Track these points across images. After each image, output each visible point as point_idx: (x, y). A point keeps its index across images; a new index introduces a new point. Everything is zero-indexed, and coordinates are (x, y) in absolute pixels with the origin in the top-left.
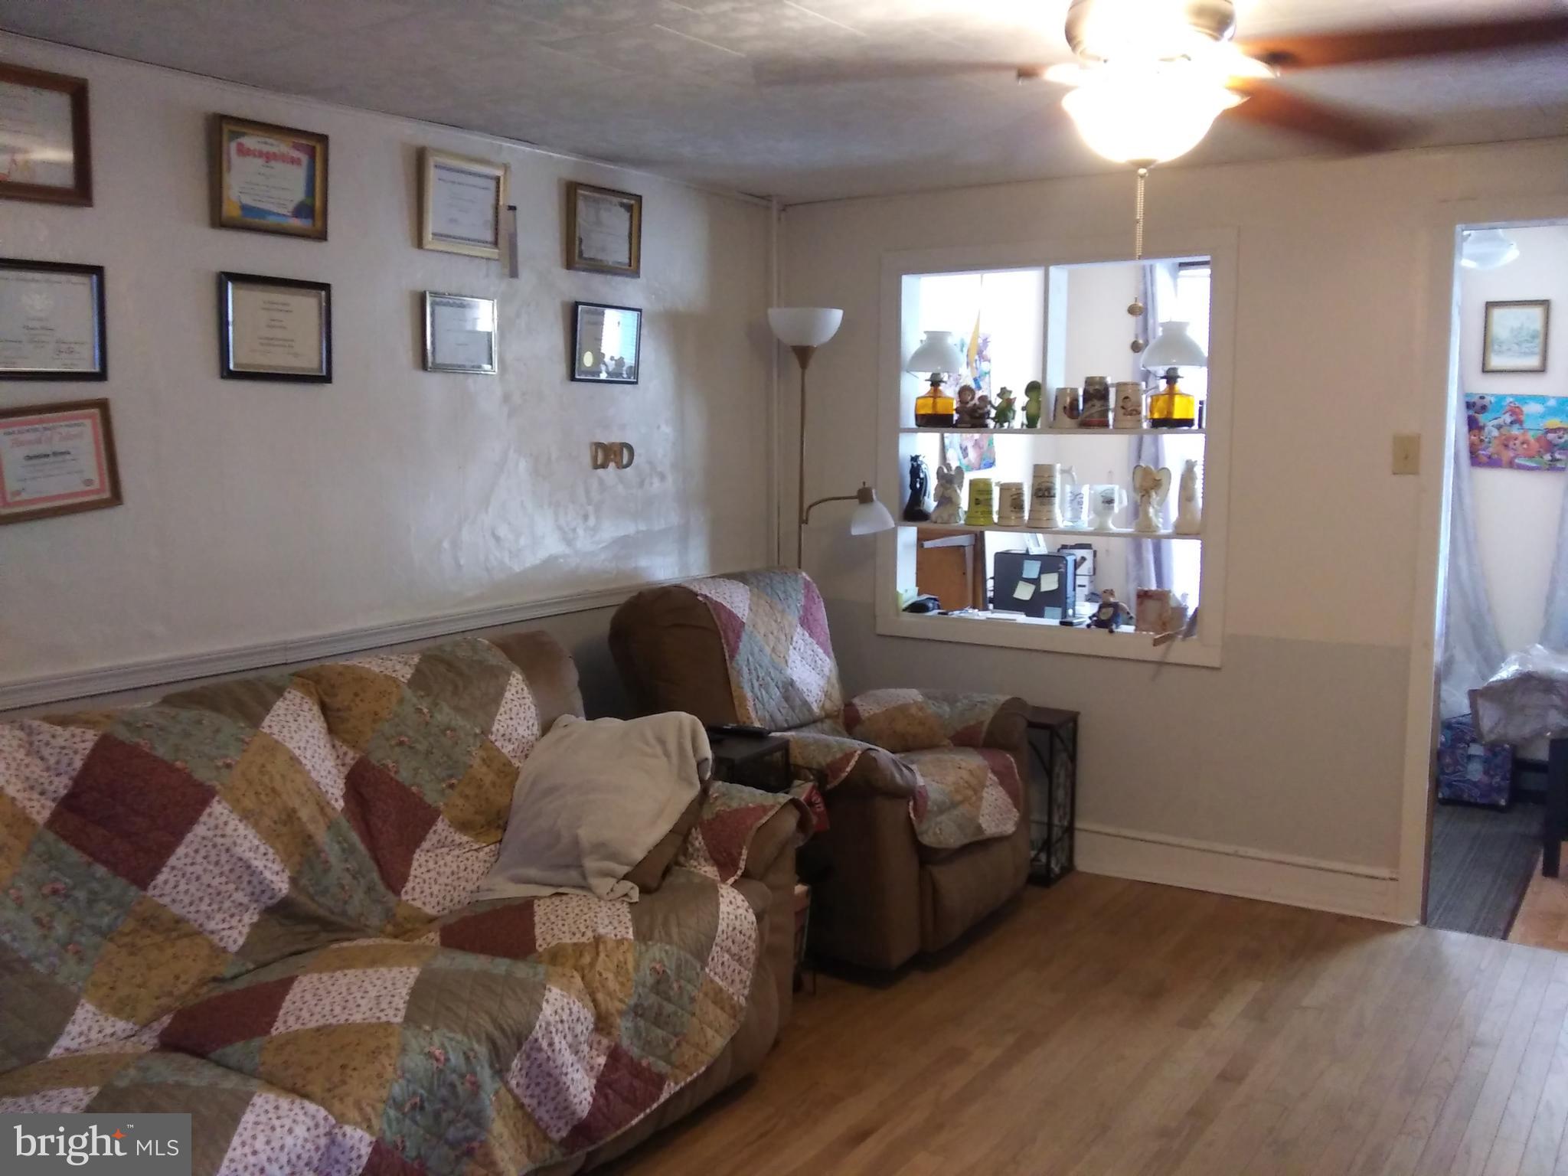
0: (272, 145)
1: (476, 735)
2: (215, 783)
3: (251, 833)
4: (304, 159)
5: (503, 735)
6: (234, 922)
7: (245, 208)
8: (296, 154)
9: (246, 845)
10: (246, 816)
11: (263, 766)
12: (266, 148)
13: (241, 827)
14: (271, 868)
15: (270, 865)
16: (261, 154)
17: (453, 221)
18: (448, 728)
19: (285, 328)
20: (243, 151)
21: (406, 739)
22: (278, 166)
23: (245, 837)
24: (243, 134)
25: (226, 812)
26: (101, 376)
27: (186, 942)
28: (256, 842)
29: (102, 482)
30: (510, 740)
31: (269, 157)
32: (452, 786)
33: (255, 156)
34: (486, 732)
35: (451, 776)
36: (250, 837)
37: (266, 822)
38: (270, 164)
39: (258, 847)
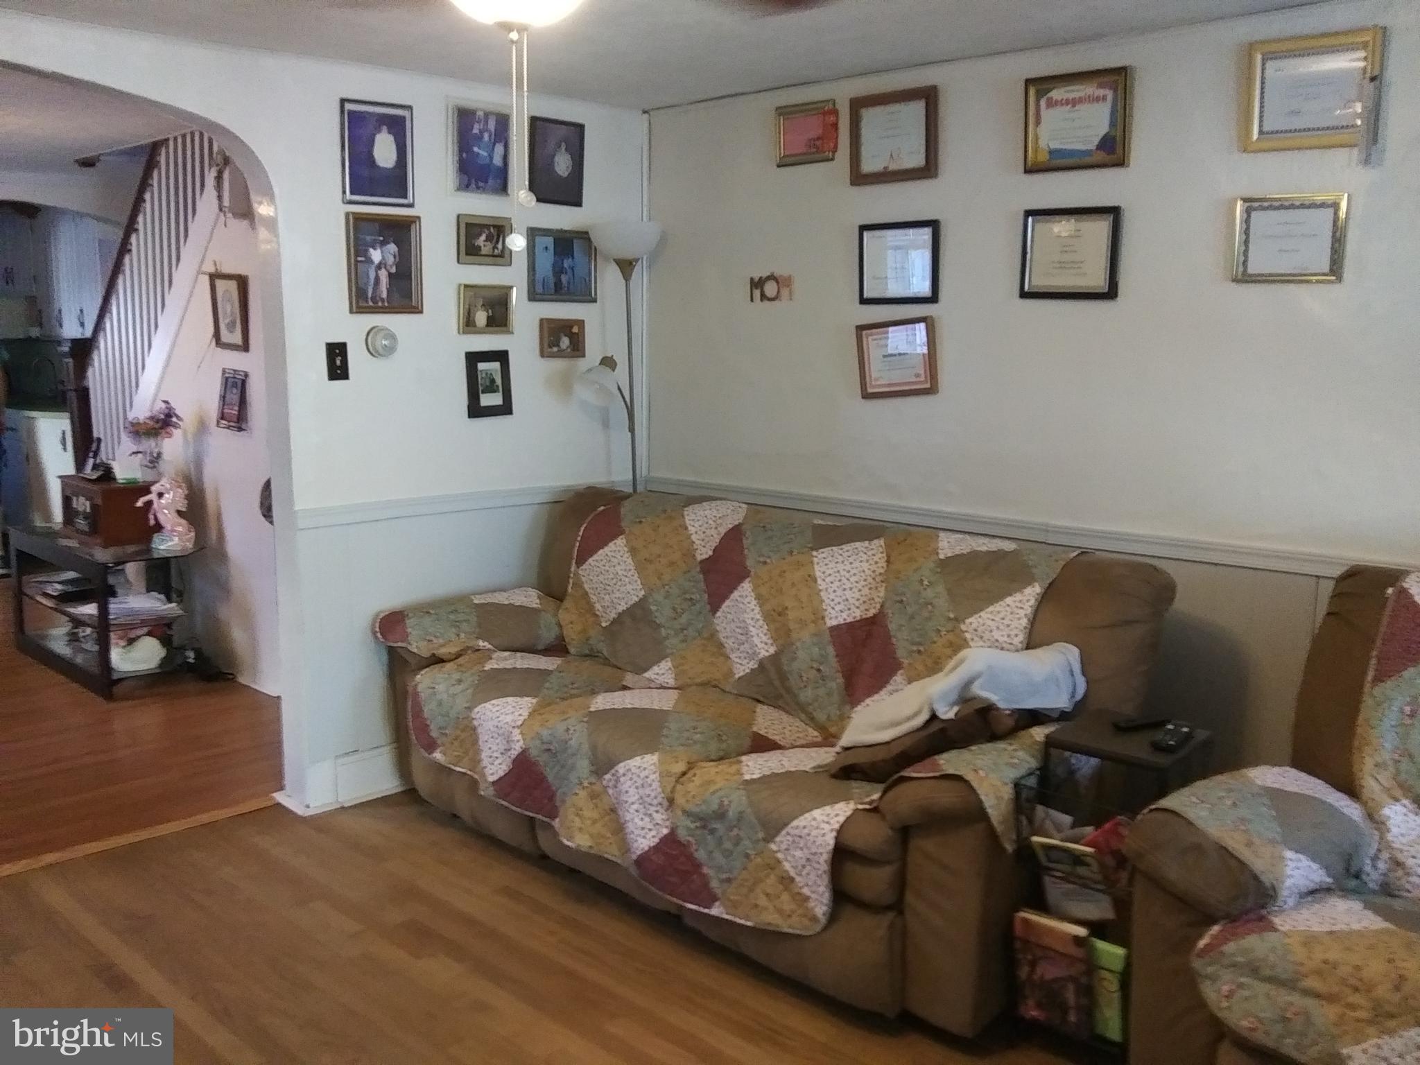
0: (1078, 91)
1: (950, 619)
2: (753, 570)
3: (757, 609)
4: (1110, 94)
5: (976, 630)
6: (745, 662)
7: (1052, 152)
8: (1101, 92)
9: (751, 615)
10: (759, 597)
11: (784, 572)
12: (1071, 96)
13: (754, 602)
14: (761, 638)
15: (761, 635)
16: (1067, 102)
17: (1297, 113)
18: (931, 604)
19: (1075, 252)
20: (1051, 104)
21: (904, 599)
22: (1084, 109)
23: (753, 610)
24: (1049, 91)
25: (750, 590)
26: (933, 298)
27: (722, 658)
28: (758, 617)
29: (926, 377)
30: (982, 637)
31: (1074, 103)
32: (919, 652)
33: (1062, 105)
34: (958, 620)
35: (920, 644)
36: (756, 611)
37: (768, 607)
38: (1077, 108)
39: (758, 620)
